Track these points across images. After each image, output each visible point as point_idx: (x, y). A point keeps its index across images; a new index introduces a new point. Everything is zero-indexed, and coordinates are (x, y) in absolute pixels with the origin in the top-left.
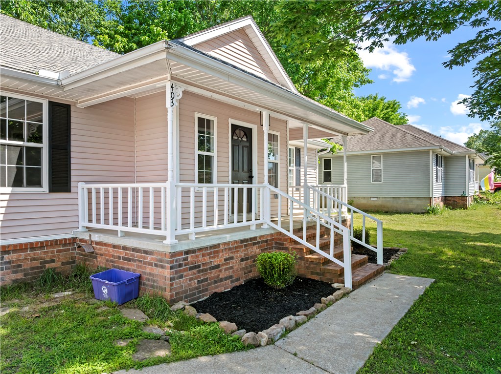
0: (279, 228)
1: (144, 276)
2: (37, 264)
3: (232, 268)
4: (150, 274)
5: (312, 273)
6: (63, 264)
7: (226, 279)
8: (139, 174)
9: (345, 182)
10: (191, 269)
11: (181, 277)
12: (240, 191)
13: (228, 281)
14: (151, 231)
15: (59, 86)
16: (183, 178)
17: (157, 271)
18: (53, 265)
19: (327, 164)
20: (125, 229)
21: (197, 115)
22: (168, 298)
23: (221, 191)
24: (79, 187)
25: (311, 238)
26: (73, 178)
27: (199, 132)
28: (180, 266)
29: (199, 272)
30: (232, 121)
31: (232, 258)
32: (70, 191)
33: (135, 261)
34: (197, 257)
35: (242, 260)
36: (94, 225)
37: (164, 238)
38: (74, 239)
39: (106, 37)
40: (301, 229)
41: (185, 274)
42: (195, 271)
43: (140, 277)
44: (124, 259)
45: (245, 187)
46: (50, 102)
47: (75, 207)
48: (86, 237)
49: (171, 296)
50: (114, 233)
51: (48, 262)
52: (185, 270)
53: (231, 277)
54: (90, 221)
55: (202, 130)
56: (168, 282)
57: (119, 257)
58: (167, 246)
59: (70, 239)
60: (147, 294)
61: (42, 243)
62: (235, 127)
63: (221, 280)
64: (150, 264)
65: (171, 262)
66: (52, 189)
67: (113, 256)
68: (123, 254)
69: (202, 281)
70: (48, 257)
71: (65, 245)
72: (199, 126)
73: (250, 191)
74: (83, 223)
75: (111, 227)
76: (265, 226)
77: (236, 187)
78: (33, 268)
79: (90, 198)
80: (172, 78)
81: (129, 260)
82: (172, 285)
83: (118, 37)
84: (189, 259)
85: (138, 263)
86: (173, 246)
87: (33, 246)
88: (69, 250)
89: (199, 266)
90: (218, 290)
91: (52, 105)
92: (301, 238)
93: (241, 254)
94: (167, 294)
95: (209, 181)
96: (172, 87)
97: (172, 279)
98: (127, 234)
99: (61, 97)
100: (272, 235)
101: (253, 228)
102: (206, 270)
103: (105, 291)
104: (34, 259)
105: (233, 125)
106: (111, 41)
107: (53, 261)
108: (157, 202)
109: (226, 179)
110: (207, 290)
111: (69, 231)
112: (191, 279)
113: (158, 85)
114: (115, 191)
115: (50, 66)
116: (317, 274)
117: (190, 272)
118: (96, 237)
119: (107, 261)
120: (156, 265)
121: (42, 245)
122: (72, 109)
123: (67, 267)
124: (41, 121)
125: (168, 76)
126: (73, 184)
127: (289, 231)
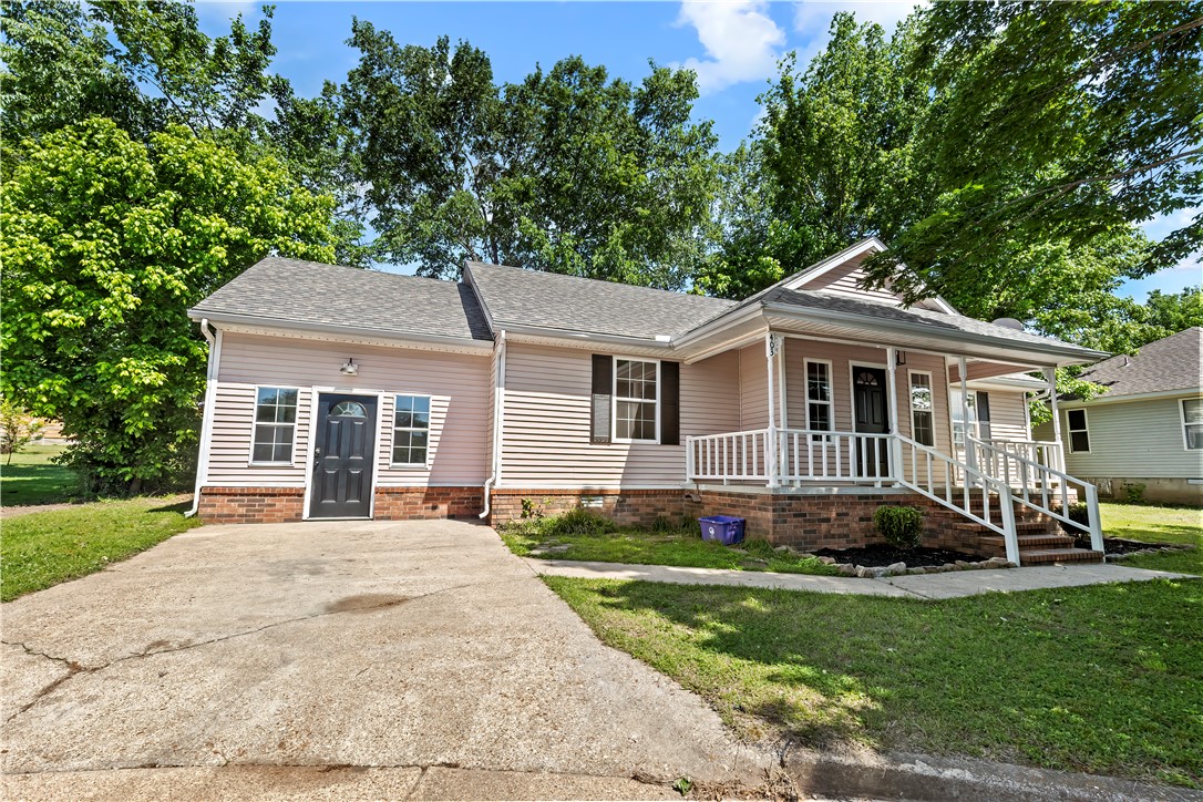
0: (914, 487)
1: (749, 521)
2: (650, 510)
3: (847, 525)
4: (755, 518)
5: (964, 545)
6: (672, 514)
7: (840, 536)
8: (744, 423)
9: (1058, 436)
10: (795, 516)
11: (785, 522)
12: (870, 442)
13: (843, 541)
14: (755, 477)
15: (671, 347)
16: (791, 423)
17: (759, 514)
18: (663, 514)
19: (1077, 419)
20: (730, 477)
21: (806, 361)
22: (772, 540)
23: (844, 441)
24: (688, 441)
25: (977, 506)
26: (681, 432)
27: (809, 378)
28: (784, 510)
29: (805, 521)
30: (852, 363)
31: (847, 514)
32: (677, 443)
33: (740, 506)
34: (802, 504)
35: (861, 519)
36: (701, 476)
37: (768, 481)
38: (683, 490)
39: (708, 278)
40: (961, 496)
41: (789, 519)
42: (800, 519)
43: (744, 522)
44: (730, 505)
45: (877, 437)
46: (662, 362)
47: (682, 460)
48: (694, 487)
49: (775, 538)
50: (720, 482)
51: (660, 510)
52: (788, 516)
53: (846, 536)
54: (697, 473)
55: (813, 375)
56: (771, 524)
57: (725, 505)
58: (769, 489)
59: (678, 490)
60: (751, 536)
61: (655, 490)
62: (857, 371)
63: (833, 536)
64: (754, 508)
65: (773, 504)
66: (664, 442)
67: (720, 504)
68: (728, 500)
69: (809, 532)
70: (660, 505)
71: (674, 495)
72: (809, 372)
73: (883, 443)
74: (691, 474)
75: (717, 476)
76: (897, 486)
77: (864, 436)
78: (648, 514)
79: (697, 452)
80: (771, 329)
81: (734, 506)
82: (775, 528)
83: (722, 276)
84: (794, 506)
85: (743, 508)
86: (774, 489)
87: (647, 493)
88: (677, 501)
89: (805, 515)
90: (828, 547)
91: (664, 364)
92: (962, 507)
93: (860, 511)
94: (771, 537)
95: (825, 427)
96: (771, 338)
97: (775, 522)
98: (733, 482)
99: (670, 356)
100: (905, 496)
101: (878, 485)
102: (813, 521)
103: (712, 532)
104: (648, 506)
105: (854, 368)
106: (713, 282)
107: (664, 510)
108: (760, 446)
109: (848, 426)
110: (815, 543)
111: (677, 483)
112: (796, 527)
113: (759, 337)
114: (721, 440)
115: (662, 329)
116: (971, 546)
117: (795, 519)
118: (703, 487)
119: (714, 509)
120: (760, 509)
121: (656, 493)
122: (681, 366)
123: (677, 518)
124: (655, 379)
125: (767, 328)
126: (681, 437)
127: (945, 500)
